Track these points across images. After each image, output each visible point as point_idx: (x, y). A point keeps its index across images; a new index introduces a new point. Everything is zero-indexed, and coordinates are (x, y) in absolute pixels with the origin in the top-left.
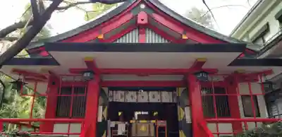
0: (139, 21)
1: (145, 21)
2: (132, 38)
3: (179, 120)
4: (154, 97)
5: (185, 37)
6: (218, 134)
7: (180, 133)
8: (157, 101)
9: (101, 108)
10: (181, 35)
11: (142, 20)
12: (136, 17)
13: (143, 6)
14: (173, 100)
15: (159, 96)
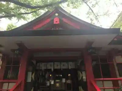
0: (55, 23)
1: (57, 23)
3: (79, 79)
4: (64, 65)
6: (104, 89)
8: (66, 68)
9: (31, 73)
11: (57, 22)
12: (53, 20)
13: (57, 14)
14: (75, 67)
15: (67, 64)
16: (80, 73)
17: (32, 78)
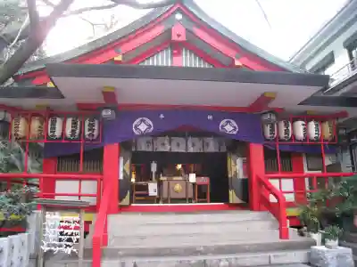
0: (175, 38)
1: (180, 39)
2: (162, 60)
3: (230, 176)
4: (193, 145)
5: (237, 63)
7: (231, 192)
8: (198, 151)
10: (233, 60)
11: (179, 36)
12: (169, 31)
13: (179, 16)
14: (220, 149)
15: (200, 143)
16: (232, 162)
17: (124, 171)
